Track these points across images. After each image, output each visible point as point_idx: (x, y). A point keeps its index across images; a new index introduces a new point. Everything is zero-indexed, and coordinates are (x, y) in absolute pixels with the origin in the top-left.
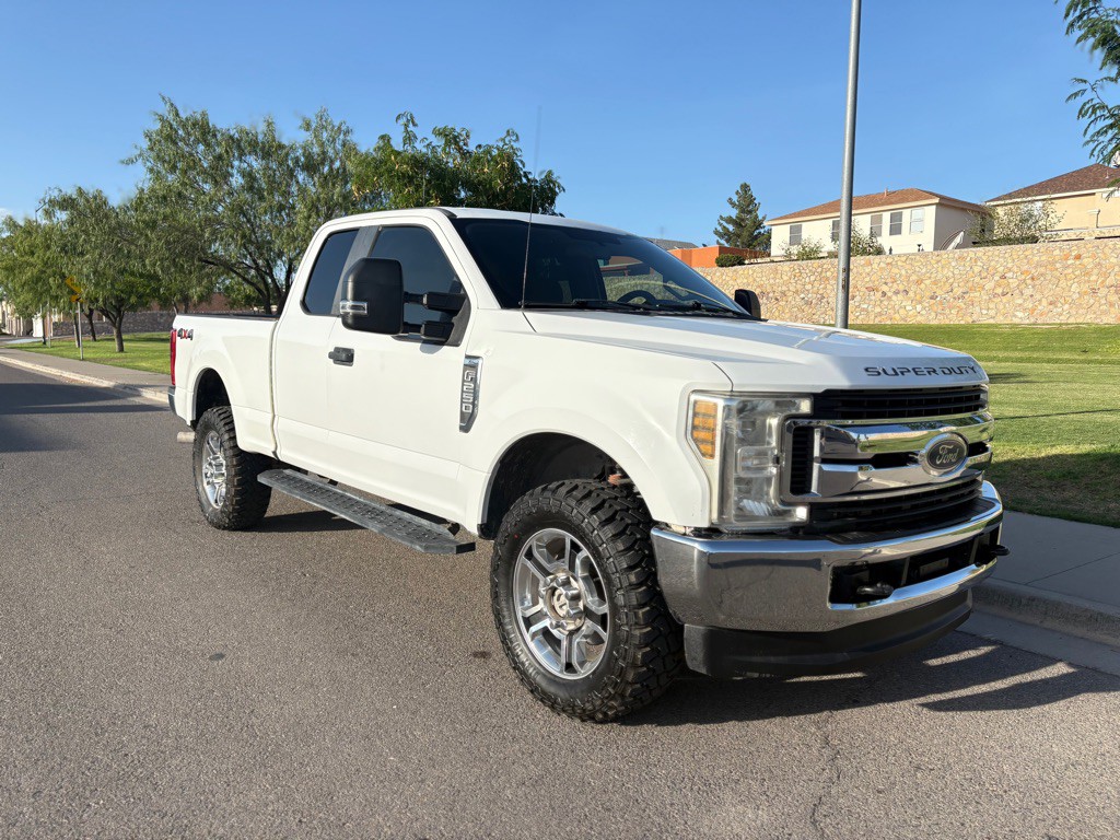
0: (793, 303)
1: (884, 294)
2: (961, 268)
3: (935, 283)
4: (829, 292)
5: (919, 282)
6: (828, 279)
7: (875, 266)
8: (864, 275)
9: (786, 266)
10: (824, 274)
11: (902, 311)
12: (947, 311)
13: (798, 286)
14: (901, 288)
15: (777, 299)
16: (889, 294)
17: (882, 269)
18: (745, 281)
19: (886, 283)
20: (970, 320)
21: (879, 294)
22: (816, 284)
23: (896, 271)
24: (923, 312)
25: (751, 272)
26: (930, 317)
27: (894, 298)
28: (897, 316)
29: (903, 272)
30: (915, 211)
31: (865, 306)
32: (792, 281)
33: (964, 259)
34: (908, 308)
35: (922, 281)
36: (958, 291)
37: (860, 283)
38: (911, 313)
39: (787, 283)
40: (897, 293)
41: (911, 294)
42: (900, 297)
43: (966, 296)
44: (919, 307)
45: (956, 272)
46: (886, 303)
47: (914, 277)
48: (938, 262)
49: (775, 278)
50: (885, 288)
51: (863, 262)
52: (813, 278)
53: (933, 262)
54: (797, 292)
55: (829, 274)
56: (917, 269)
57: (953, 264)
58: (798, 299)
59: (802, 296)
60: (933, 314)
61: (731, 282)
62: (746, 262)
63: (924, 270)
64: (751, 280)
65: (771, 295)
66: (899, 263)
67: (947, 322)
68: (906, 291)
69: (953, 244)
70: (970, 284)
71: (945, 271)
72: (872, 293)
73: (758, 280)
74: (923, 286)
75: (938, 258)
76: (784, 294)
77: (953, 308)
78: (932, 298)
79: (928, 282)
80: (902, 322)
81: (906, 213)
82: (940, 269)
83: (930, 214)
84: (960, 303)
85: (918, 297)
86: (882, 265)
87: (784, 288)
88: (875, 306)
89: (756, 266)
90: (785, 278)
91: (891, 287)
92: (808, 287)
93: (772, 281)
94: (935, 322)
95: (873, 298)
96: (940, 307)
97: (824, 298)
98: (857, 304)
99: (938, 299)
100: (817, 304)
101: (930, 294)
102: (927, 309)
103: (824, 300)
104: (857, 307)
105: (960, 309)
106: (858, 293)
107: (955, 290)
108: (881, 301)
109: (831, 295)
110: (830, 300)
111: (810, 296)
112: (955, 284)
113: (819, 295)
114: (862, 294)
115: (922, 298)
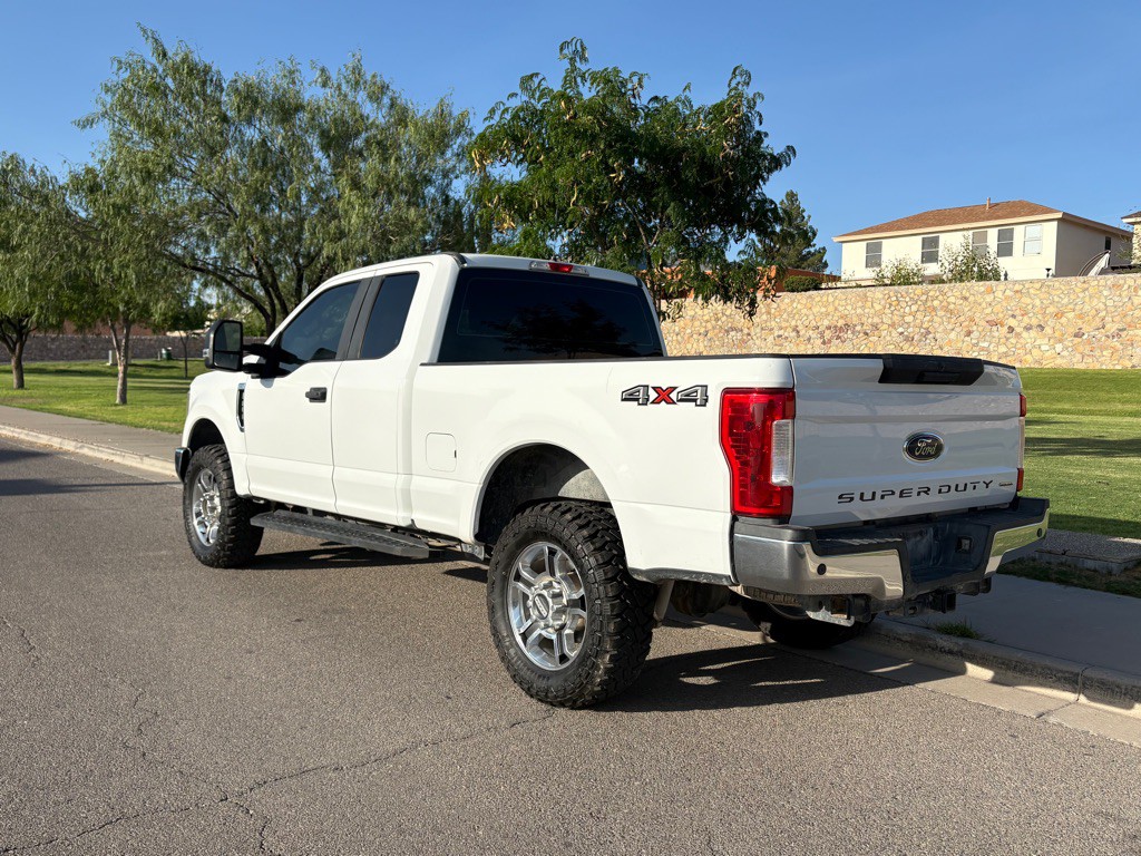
0: (888, 338)
1: (1011, 329)
2: (1116, 299)
3: (1081, 316)
4: (936, 325)
5: (1058, 315)
6: (934, 309)
7: (999, 294)
8: (984, 305)
9: (879, 293)
10: (929, 304)
11: (1035, 352)
12: (1097, 353)
13: (895, 318)
14: (1034, 322)
15: (866, 334)
16: (1018, 330)
17: (1007, 298)
18: (823, 310)
19: (1014, 316)
20: (1129, 365)
21: (1005, 329)
22: (919, 316)
23: (1028, 301)
24: (1065, 353)
25: (831, 299)
26: (1075, 360)
27: (1025, 334)
28: (1029, 358)
29: (1038, 302)
30: (1031, 228)
31: (986, 344)
32: (887, 311)
33: (1121, 287)
34: (1043, 348)
35: (1063, 314)
36: (1112, 328)
37: (978, 315)
38: (1047, 354)
39: (879, 314)
40: (1028, 328)
41: (1048, 330)
42: (1033, 333)
43: (1124, 334)
44: (1059, 347)
45: (1110, 303)
46: (1013, 341)
47: (1051, 309)
48: (1084, 291)
49: (863, 307)
50: (1012, 322)
51: (982, 289)
52: (914, 308)
53: (1077, 290)
54: (893, 325)
55: (936, 303)
56: (1056, 299)
57: (1105, 293)
58: (894, 334)
59: (901, 330)
60: (1079, 356)
61: (804, 311)
62: (823, 286)
63: (1066, 301)
64: (831, 309)
65: (858, 328)
66: (1032, 291)
67: (1098, 367)
68: (1041, 327)
69: (1096, 269)
70: (1129, 319)
71: (1095, 302)
72: (995, 328)
73: (840, 308)
74: (1064, 320)
75: (1086, 286)
76: (876, 327)
77: (1106, 349)
78: (1076, 335)
79: (1071, 315)
80: (1037, 366)
81: (1018, 231)
82: (1087, 299)
83: (1050, 231)
84: (1115, 343)
85: (1057, 334)
86: (1008, 293)
87: (876, 320)
88: (998, 345)
89: (838, 291)
90: (878, 307)
91: (1021, 321)
92: (909, 319)
93: (859, 311)
94: (1082, 366)
95: (996, 334)
96: (1088, 348)
97: (930, 333)
98: (974, 341)
99: (1085, 337)
100: (920, 341)
101: (1074, 330)
102: (1070, 349)
103: (931, 336)
104: (974, 345)
105: (1115, 350)
106: (975, 328)
107: (1108, 326)
108: (1007, 339)
109: (940, 330)
110: (938, 336)
111: (910, 330)
112: (1108, 319)
113: (922, 330)
114: (981, 328)
115: (1063, 335)
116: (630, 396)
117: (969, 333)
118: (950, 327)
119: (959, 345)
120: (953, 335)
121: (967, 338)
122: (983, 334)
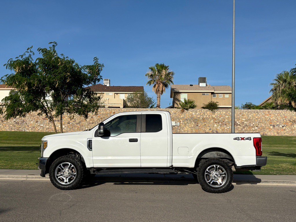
0: (10, 123)
12: (74, 128)
24: (65, 128)
31: (42, 125)
43: (80, 123)
60: (69, 129)
72: (45, 121)
77: (76, 127)
88: (46, 125)
95: (45, 122)
96: (71, 127)
97: (24, 121)
98: (39, 124)
99: (71, 124)
100: (21, 124)
101: (67, 122)
102: (67, 127)
103: (25, 122)
104: (39, 125)
105: (78, 127)
106: (39, 120)
107: (76, 121)
108: (49, 124)
109: (28, 121)
110: (27, 122)
111: (18, 120)
112: (76, 119)
113: (22, 120)
114: (41, 121)
115: (65, 123)
116: (235, 139)
117: (37, 122)
118: (31, 120)
119: (34, 125)
120: (32, 122)
121: (36, 123)
122: (41, 122)
